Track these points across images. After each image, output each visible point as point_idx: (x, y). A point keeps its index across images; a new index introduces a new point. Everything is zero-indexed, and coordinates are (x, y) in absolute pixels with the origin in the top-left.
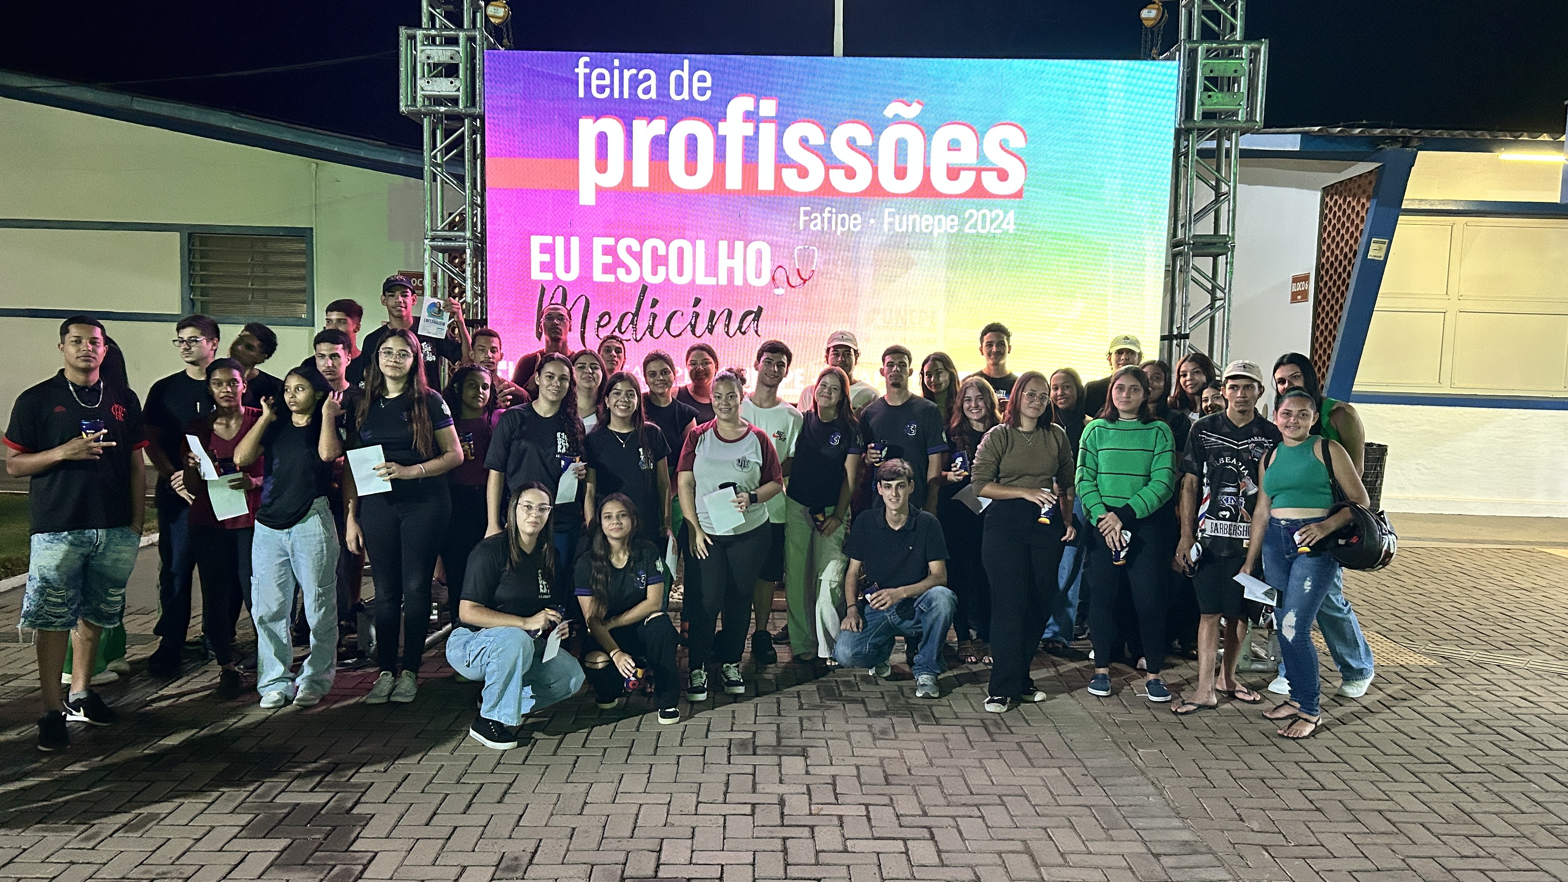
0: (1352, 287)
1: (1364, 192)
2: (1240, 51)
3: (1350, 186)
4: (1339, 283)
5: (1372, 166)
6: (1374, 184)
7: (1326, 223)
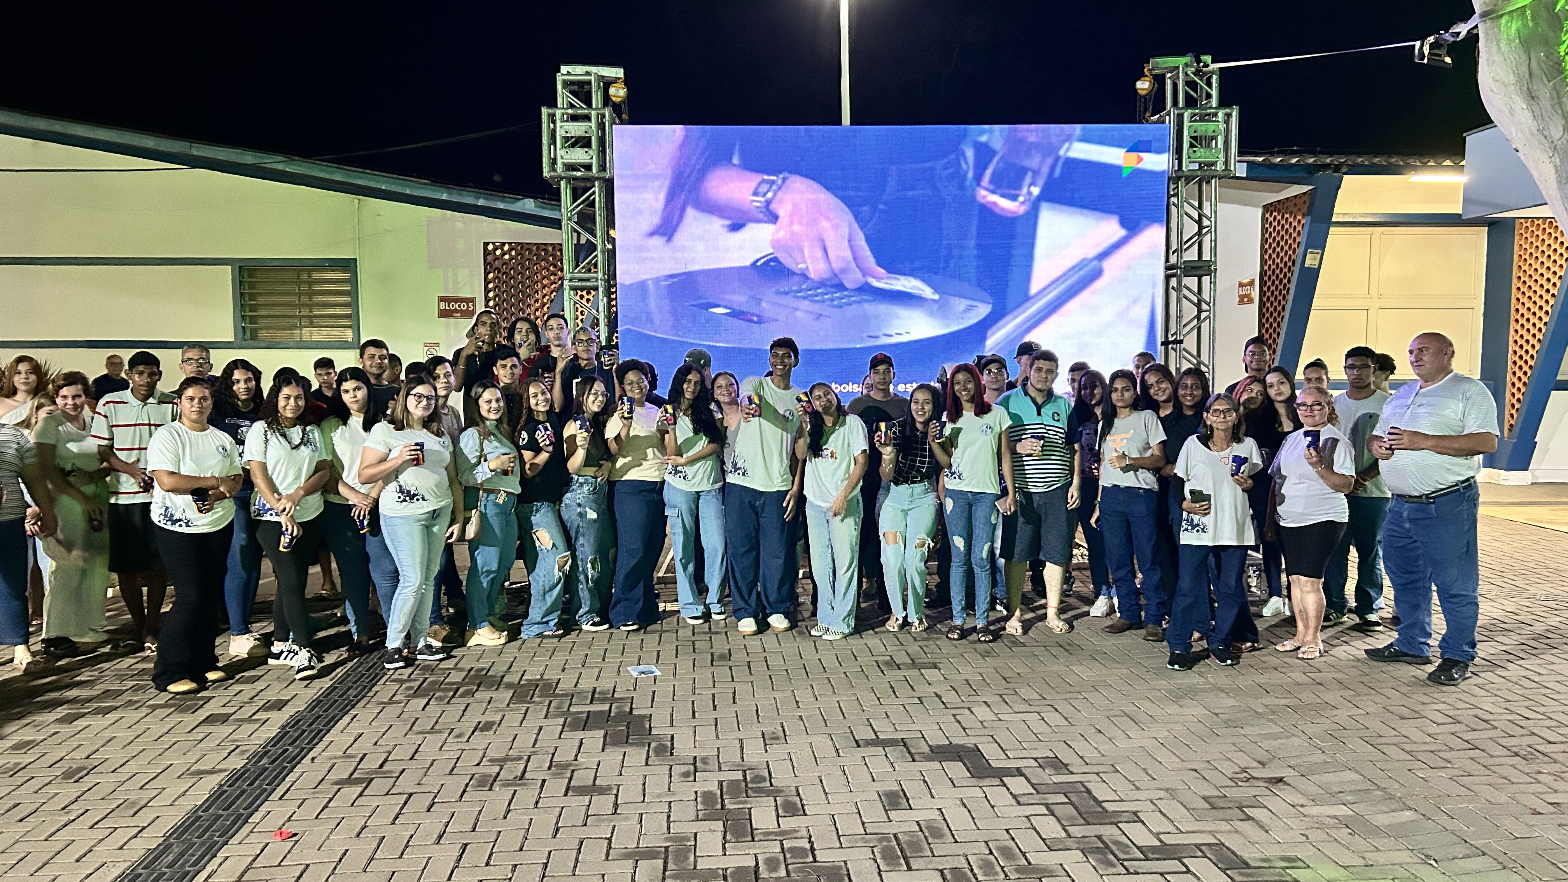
0: (1292, 292)
1: (1300, 210)
2: (1216, 115)
3: (1287, 204)
4: (1282, 287)
5: (1306, 188)
6: (1307, 204)
7: (1267, 236)
